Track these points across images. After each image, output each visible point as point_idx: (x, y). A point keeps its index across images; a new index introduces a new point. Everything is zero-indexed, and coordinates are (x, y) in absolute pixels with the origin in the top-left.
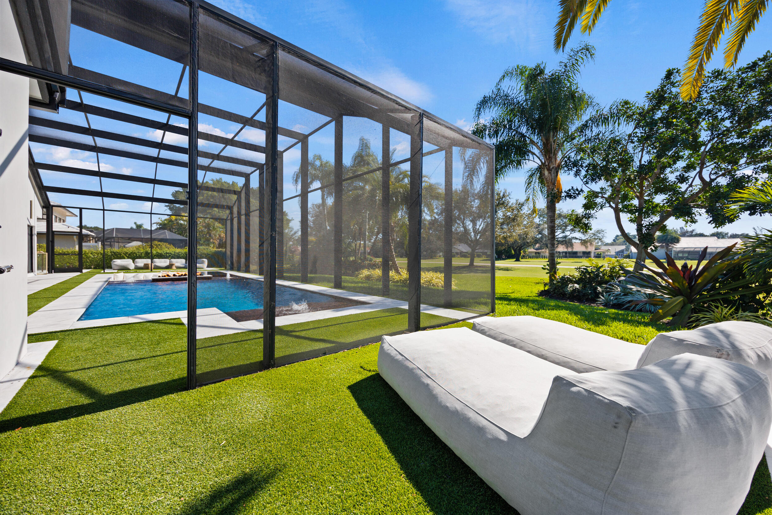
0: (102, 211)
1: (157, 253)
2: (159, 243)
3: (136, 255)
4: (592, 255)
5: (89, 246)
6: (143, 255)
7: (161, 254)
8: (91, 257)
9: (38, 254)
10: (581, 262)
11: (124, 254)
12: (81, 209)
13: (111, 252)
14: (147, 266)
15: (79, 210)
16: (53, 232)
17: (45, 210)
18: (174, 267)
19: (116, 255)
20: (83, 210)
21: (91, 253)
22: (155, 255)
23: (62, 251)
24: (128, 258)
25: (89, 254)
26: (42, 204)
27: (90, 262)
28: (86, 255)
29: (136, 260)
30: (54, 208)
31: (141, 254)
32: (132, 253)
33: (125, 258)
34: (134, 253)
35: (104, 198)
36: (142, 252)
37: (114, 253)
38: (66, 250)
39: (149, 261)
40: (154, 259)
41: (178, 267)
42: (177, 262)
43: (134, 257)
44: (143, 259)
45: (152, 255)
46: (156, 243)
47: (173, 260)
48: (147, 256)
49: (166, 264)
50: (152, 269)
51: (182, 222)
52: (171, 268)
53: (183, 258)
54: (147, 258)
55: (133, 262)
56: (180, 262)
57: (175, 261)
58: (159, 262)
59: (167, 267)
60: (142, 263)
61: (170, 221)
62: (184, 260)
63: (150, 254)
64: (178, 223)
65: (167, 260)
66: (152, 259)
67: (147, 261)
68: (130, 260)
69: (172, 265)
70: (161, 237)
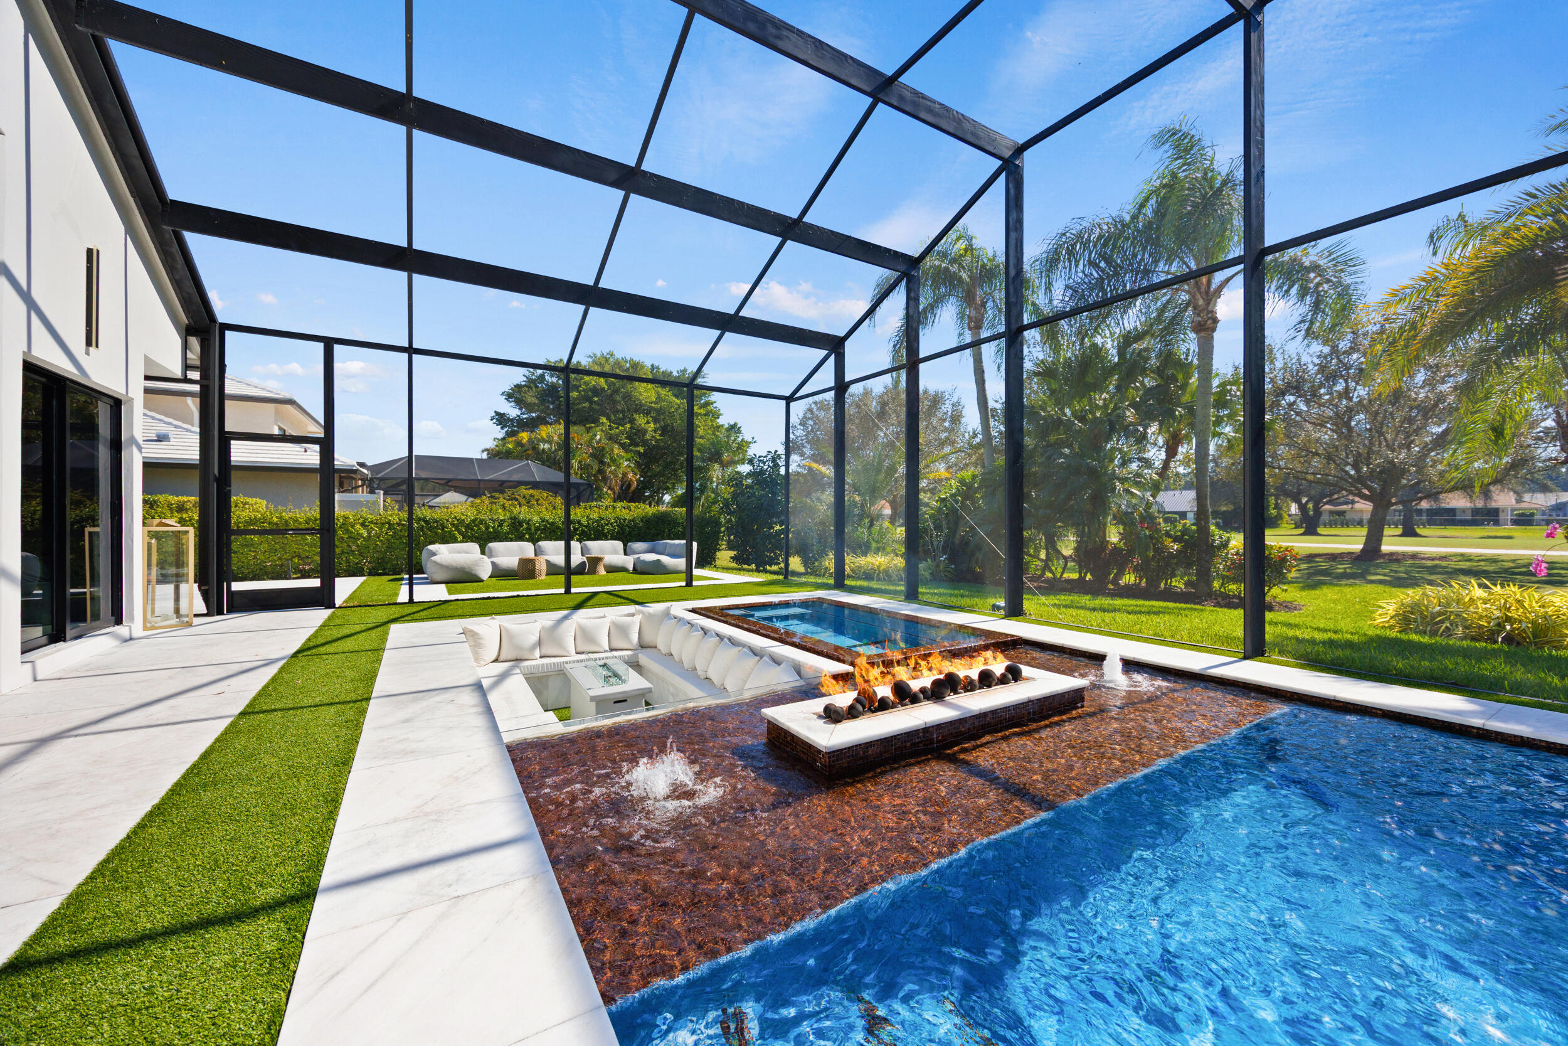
0: (406, 355)
1: (543, 521)
2: (531, 491)
3: (487, 528)
5: (358, 504)
6: (506, 528)
7: (552, 524)
8: (361, 535)
11: (453, 525)
12: (329, 344)
14: (530, 566)
15: (320, 346)
17: (194, 342)
18: (602, 571)
19: (431, 529)
20: (335, 346)
21: (363, 525)
22: (537, 529)
23: (281, 518)
24: (467, 538)
25: (358, 526)
26: (184, 320)
27: (361, 554)
28: (347, 531)
29: (492, 545)
30: (229, 334)
31: (500, 525)
32: (474, 521)
33: (455, 541)
34: (481, 522)
35: (415, 276)
36: (502, 517)
37: (426, 522)
38: (291, 515)
39: (527, 549)
40: (541, 543)
41: (612, 569)
42: (602, 552)
43: (484, 536)
44: (511, 540)
45: (529, 529)
46: (524, 491)
47: (589, 543)
48: (517, 530)
49: (576, 559)
50: (543, 577)
51: (547, 446)
52: (593, 571)
53: (613, 539)
54: (520, 538)
55: (483, 552)
56: (610, 551)
57: (596, 547)
58: (553, 551)
59: (580, 570)
60: (510, 554)
61: (519, 444)
62: (619, 544)
63: (521, 524)
64: (535, 448)
65: (575, 545)
66: (534, 540)
67: (522, 550)
68: (474, 547)
69: (595, 562)
70: (516, 477)
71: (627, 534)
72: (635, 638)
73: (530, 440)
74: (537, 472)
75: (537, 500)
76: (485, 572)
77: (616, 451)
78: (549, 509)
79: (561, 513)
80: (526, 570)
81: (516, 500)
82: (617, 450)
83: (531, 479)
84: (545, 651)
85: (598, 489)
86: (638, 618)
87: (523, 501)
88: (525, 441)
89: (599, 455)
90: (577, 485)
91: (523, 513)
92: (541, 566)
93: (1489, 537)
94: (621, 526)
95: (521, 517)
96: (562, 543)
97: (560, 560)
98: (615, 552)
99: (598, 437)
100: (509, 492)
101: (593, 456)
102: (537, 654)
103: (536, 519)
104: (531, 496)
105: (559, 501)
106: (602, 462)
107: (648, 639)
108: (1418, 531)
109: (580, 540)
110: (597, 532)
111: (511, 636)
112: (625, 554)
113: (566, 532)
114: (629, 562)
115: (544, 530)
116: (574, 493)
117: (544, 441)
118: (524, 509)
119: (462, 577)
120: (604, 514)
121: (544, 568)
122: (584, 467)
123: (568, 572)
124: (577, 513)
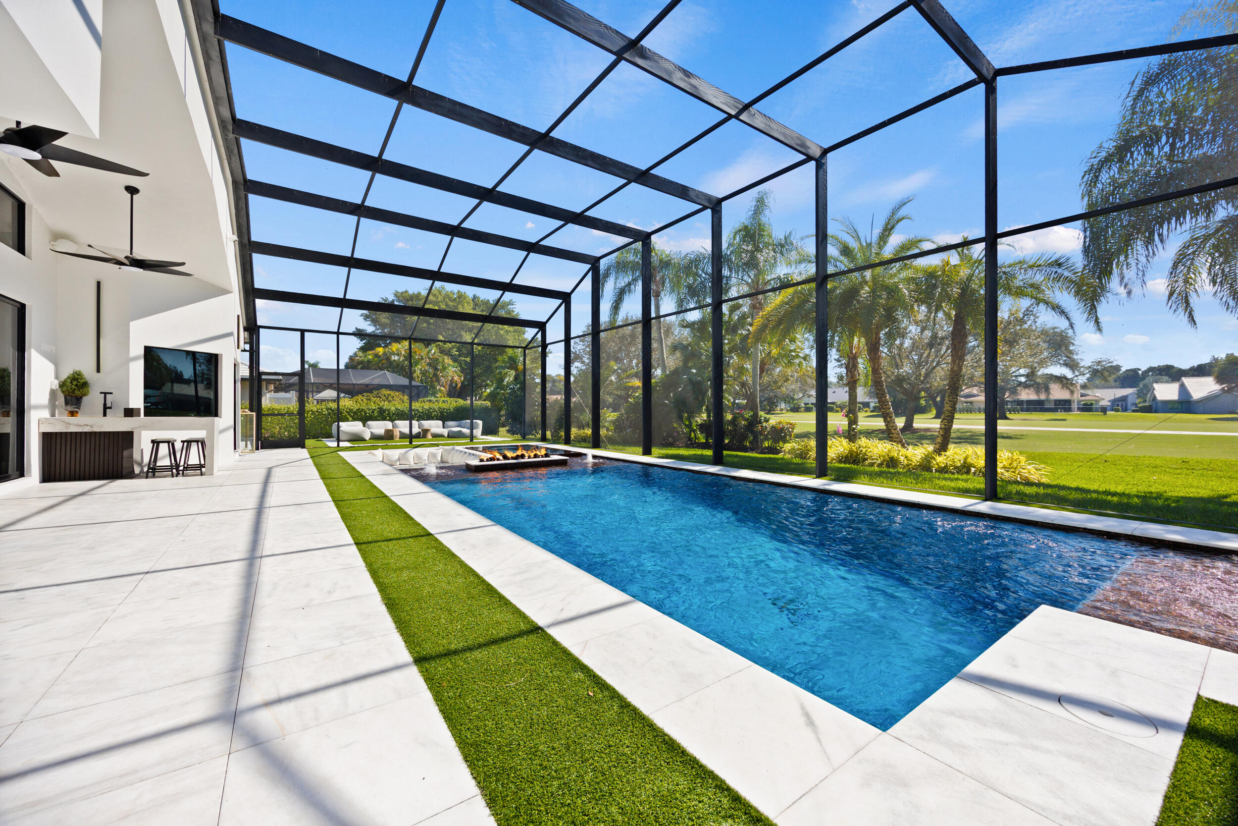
0: (335, 336)
1: (397, 409)
2: (389, 392)
3: (366, 413)
4: (1075, 406)
6: (376, 414)
7: (402, 411)
9: (242, 416)
10: (1064, 420)
11: (347, 412)
12: (303, 332)
13: (327, 409)
14: (391, 433)
15: (299, 333)
16: (260, 374)
17: (248, 334)
18: (429, 436)
20: (306, 333)
22: (394, 414)
23: (273, 409)
24: (354, 419)
26: (245, 323)
29: (369, 422)
31: (373, 412)
32: (358, 410)
34: (362, 410)
35: (344, 309)
36: (374, 408)
37: (332, 410)
39: (388, 425)
40: (396, 422)
41: (435, 436)
42: (430, 426)
43: (365, 418)
44: (379, 420)
45: (389, 414)
46: (385, 392)
47: (423, 422)
48: (382, 415)
49: (416, 430)
50: (398, 439)
51: (396, 358)
52: (425, 436)
53: (437, 419)
54: (384, 419)
55: (364, 426)
56: (435, 426)
57: (427, 424)
58: (403, 426)
59: (418, 436)
60: (379, 428)
61: (377, 355)
62: (440, 423)
63: (384, 411)
64: (388, 359)
65: (415, 423)
66: (392, 420)
67: (385, 425)
68: (360, 424)
69: (426, 431)
70: (376, 382)
71: (444, 417)
72: (439, 459)
73: (384, 353)
74: (392, 378)
75: (393, 397)
76: (367, 436)
77: (446, 361)
78: (399, 402)
79: (407, 405)
80: (389, 436)
81: (380, 397)
82: (448, 360)
83: (387, 383)
84: (401, 463)
85: (433, 387)
86: (441, 451)
87: (384, 398)
88: (380, 354)
89: (434, 364)
90: (417, 387)
91: (386, 405)
92: (397, 433)
93: (1052, 420)
94: (441, 412)
95: (385, 407)
96: (408, 422)
97: (406, 431)
98: (438, 427)
99: (433, 351)
100: (375, 392)
101: (429, 364)
102: (398, 463)
103: (393, 408)
104: (389, 395)
105: (406, 398)
106: (436, 369)
107: (445, 459)
108: (1008, 415)
109: (418, 420)
110: (428, 416)
111: (387, 456)
112: (444, 427)
113: (408, 416)
114: (445, 432)
115: (398, 415)
116: (414, 392)
117: (394, 354)
118: (386, 403)
119: (356, 439)
120: (432, 405)
121: (398, 434)
122: (424, 373)
123: (411, 437)
124: (416, 405)
